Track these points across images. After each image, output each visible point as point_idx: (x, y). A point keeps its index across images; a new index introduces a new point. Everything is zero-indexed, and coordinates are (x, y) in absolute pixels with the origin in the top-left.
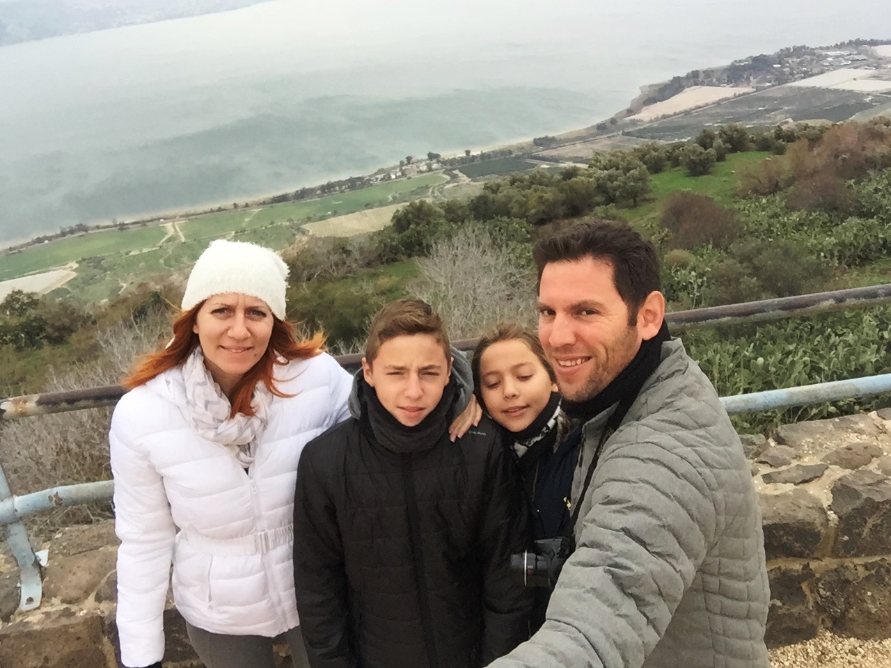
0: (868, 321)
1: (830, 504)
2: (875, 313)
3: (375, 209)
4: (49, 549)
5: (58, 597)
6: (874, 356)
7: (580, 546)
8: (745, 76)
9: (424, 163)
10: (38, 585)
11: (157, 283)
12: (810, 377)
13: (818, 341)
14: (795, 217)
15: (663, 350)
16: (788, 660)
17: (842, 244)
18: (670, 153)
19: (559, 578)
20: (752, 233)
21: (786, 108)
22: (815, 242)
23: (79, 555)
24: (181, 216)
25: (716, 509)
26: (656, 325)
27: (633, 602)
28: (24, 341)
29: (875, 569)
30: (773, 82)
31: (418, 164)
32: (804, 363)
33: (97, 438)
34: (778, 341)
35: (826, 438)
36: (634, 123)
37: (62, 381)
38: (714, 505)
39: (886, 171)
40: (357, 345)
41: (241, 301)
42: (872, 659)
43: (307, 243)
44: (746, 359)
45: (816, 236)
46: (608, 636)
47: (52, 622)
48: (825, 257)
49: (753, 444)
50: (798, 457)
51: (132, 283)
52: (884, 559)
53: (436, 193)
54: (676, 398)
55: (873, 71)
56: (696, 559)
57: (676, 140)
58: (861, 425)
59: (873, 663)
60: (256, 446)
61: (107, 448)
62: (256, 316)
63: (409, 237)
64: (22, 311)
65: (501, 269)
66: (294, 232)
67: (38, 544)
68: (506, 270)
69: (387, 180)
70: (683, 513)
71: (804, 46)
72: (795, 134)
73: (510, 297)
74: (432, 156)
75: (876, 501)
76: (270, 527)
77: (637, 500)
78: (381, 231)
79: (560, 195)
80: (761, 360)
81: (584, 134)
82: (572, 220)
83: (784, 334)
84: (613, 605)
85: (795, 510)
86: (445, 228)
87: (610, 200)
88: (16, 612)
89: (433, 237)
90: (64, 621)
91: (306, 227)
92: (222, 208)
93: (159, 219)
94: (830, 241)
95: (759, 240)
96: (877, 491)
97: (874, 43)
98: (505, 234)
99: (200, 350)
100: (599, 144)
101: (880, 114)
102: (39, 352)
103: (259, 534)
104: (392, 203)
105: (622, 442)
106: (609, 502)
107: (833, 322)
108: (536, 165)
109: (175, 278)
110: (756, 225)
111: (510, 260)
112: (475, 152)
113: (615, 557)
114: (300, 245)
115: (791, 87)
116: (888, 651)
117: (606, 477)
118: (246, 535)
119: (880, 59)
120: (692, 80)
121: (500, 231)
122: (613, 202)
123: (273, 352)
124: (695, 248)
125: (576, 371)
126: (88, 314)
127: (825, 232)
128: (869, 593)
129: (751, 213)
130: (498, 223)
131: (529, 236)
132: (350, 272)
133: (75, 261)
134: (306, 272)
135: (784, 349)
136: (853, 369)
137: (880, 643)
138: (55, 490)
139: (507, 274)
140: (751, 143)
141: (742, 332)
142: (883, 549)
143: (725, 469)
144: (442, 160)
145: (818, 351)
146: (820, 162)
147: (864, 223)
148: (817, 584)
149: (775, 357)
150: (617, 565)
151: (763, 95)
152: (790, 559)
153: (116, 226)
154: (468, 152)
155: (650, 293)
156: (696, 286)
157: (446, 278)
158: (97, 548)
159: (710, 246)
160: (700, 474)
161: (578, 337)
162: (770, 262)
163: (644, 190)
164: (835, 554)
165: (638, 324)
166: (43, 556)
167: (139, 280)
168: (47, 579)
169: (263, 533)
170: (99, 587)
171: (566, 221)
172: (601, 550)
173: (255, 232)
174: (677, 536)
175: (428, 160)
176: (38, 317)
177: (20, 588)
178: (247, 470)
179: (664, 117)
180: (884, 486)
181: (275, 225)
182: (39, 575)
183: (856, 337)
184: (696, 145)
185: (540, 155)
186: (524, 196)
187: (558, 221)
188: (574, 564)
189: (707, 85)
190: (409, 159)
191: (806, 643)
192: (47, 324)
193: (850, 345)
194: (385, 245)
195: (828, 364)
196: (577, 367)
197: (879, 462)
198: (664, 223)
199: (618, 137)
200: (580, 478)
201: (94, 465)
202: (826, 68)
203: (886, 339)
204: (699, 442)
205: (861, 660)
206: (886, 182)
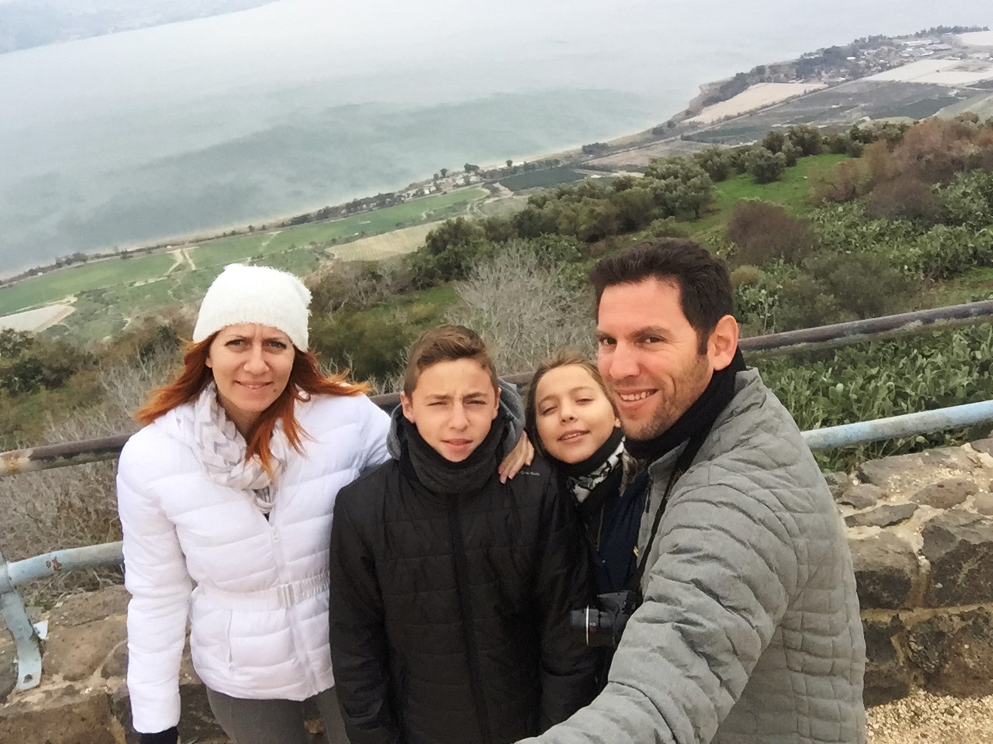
0: (958, 341)
1: (921, 548)
2: (965, 331)
3: (406, 229)
4: (49, 619)
5: (60, 674)
6: (966, 378)
7: (647, 600)
8: (816, 71)
9: (461, 176)
10: (37, 660)
11: (165, 317)
12: (895, 404)
13: (904, 364)
14: (875, 226)
15: (737, 382)
16: (877, 722)
17: (928, 255)
18: (735, 158)
19: (623, 636)
20: (827, 245)
21: (863, 105)
22: (897, 253)
23: (81, 626)
24: (191, 242)
25: (798, 558)
26: (729, 353)
27: (705, 662)
28: (18, 385)
29: (973, 619)
30: (847, 77)
31: (454, 178)
32: (888, 388)
33: (103, 491)
34: (859, 365)
35: (915, 475)
36: (694, 126)
37: (62, 429)
38: (796, 553)
39: (974, 173)
40: (391, 380)
41: (258, 332)
42: (971, 720)
43: (332, 268)
44: (824, 385)
45: (898, 247)
46: (676, 700)
47: (54, 701)
48: (909, 270)
49: (835, 483)
50: (885, 496)
51: (138, 317)
52: (982, 608)
53: (476, 210)
54: (752, 434)
55: (958, 62)
56: (775, 614)
57: (741, 144)
58: (954, 459)
59: (972, 723)
60: (276, 490)
61: (114, 502)
62: (275, 349)
63: (445, 259)
64: (15, 352)
65: (550, 292)
66: (318, 256)
67: (37, 614)
68: (555, 293)
69: (419, 196)
70: (760, 562)
71: (881, 35)
72: (874, 134)
73: (560, 324)
74: (469, 168)
75: (972, 543)
76: (295, 578)
77: (709, 548)
78: (414, 253)
79: (614, 207)
80: (840, 386)
81: (638, 140)
82: (626, 236)
83: (865, 358)
84: (681, 666)
85: (882, 556)
86: (486, 247)
87: (669, 212)
88: (14, 691)
89: (473, 259)
90: (68, 700)
91: (330, 250)
92: (237, 231)
93: (166, 246)
94: (914, 251)
95: (836, 253)
96: (973, 533)
97: (957, 30)
98: (553, 253)
99: (214, 387)
100: (655, 151)
101: (966, 110)
102: (34, 396)
103: (282, 586)
104: (426, 221)
105: (691, 485)
106: (678, 551)
107: (919, 342)
108: (586, 175)
109: (186, 311)
110: (832, 236)
111: (559, 282)
112: (517, 163)
113: (686, 611)
114: (325, 270)
115: (867, 82)
116: (988, 710)
117: (674, 523)
118: (268, 588)
119: (965, 48)
120: (757, 77)
121: (547, 249)
122: (672, 215)
123: (295, 387)
124: (764, 264)
125: (641, 406)
126: (89, 353)
127: (909, 243)
128: (966, 646)
129: (827, 224)
130: (545, 241)
131: (580, 255)
132: (381, 300)
133: (73, 295)
134: (331, 302)
135: (866, 373)
136: (942, 394)
137: (979, 700)
138: (54, 554)
139: (557, 297)
140: (824, 145)
141: (818, 356)
142: (981, 596)
143: (808, 512)
144: (481, 172)
145: (904, 375)
146: (900, 165)
147: (951, 231)
148: (908, 637)
149: (856, 383)
150: (686, 621)
151: (838, 91)
152: (877, 610)
153: (117, 254)
154: (509, 163)
155: (721, 317)
156: (766, 306)
157: (488, 304)
158: (102, 618)
159: (782, 261)
160: (780, 519)
161: (642, 367)
162: (848, 277)
163: (707, 200)
164: (927, 604)
165: (709, 352)
166: (42, 628)
167: (144, 314)
168: (46, 654)
169: (287, 585)
170: (106, 661)
171: (621, 237)
172: (669, 604)
173: (273, 256)
174: (753, 588)
175: (465, 172)
176: (33, 358)
177: (16, 664)
178: (267, 516)
179: (728, 118)
180: (980, 526)
181: (296, 249)
182: (38, 649)
183: (945, 359)
184: (763, 148)
185: (590, 164)
186: (573, 210)
187: (612, 237)
188: (640, 620)
189: (775, 82)
190: (444, 172)
191: (897, 703)
192: (44, 366)
193: (938, 368)
194: (420, 269)
195: (915, 388)
196: (641, 401)
197: (974, 500)
198: (731, 236)
199: (677, 142)
200: (647, 525)
201: (100, 521)
202: (906, 60)
203: (978, 360)
204: (778, 483)
205: (959, 720)
206: (975, 185)
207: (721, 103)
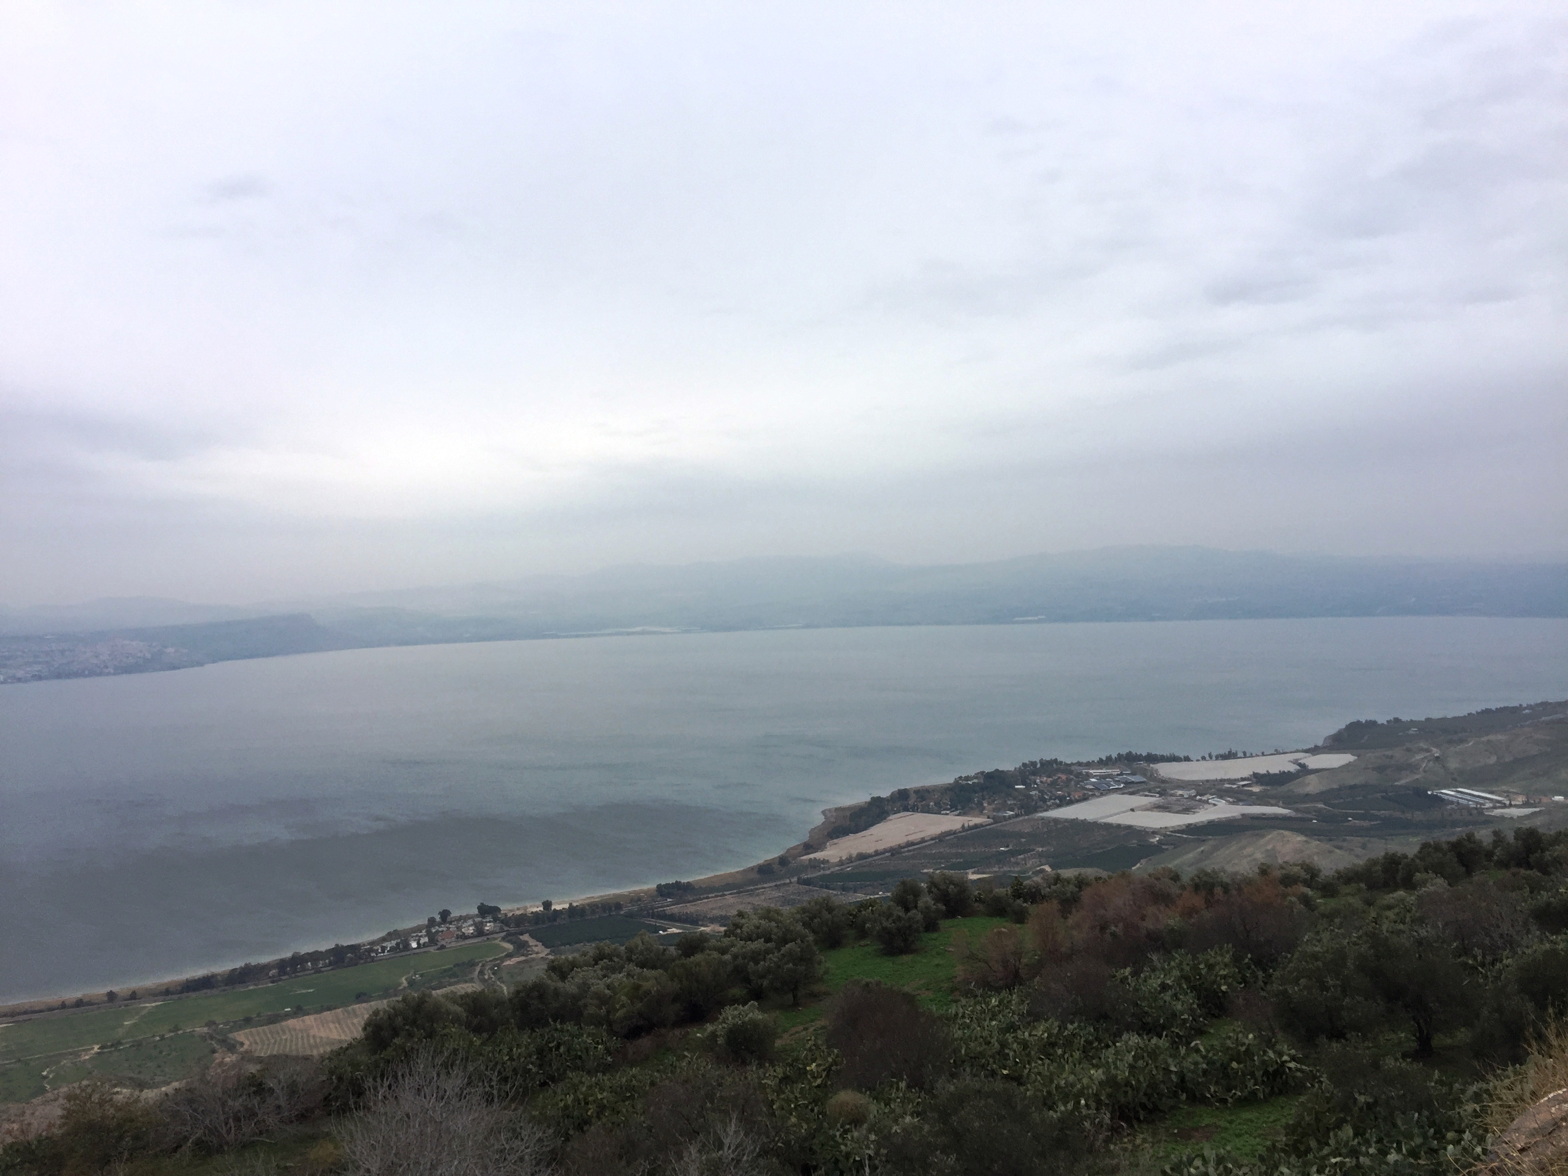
8: (976, 801)
9: (470, 922)
17: (1113, 1082)
18: (855, 916)
20: (974, 1059)
21: (1040, 849)
22: (1072, 1078)
30: (1016, 810)
31: (460, 923)
36: (815, 865)
39: (1175, 955)
43: (233, 1066)
45: (1073, 1066)
48: (1087, 1106)
53: (487, 975)
55: (1155, 799)
66: (215, 1046)
69: (401, 951)
71: (1056, 760)
72: (1044, 891)
74: (485, 911)
78: (341, 1049)
79: (670, 983)
82: (686, 1030)
87: (752, 994)
91: (239, 1036)
92: (86, 1000)
94: (1095, 1076)
97: (1153, 759)
100: (763, 897)
101: (1166, 865)
108: (661, 928)
110: (981, 1045)
112: (560, 905)
114: (220, 1071)
115: (1043, 819)
119: (1164, 781)
120: (899, 804)
122: (755, 999)
124: (878, 1088)
127: (1089, 1060)
129: (974, 1023)
130: (556, 1035)
131: (608, 1060)
140: (976, 904)
144: (503, 917)
146: (1078, 938)
147: (1145, 1044)
154: (547, 905)
159: (903, 1085)
163: (810, 978)
175: (478, 916)
179: (862, 856)
181: (180, 1032)
184: (892, 904)
185: (668, 912)
189: (922, 812)
190: (444, 914)
198: (835, 1038)
199: (792, 887)
202: (1090, 793)
206: (1176, 973)
207: (852, 836)
